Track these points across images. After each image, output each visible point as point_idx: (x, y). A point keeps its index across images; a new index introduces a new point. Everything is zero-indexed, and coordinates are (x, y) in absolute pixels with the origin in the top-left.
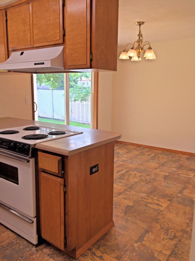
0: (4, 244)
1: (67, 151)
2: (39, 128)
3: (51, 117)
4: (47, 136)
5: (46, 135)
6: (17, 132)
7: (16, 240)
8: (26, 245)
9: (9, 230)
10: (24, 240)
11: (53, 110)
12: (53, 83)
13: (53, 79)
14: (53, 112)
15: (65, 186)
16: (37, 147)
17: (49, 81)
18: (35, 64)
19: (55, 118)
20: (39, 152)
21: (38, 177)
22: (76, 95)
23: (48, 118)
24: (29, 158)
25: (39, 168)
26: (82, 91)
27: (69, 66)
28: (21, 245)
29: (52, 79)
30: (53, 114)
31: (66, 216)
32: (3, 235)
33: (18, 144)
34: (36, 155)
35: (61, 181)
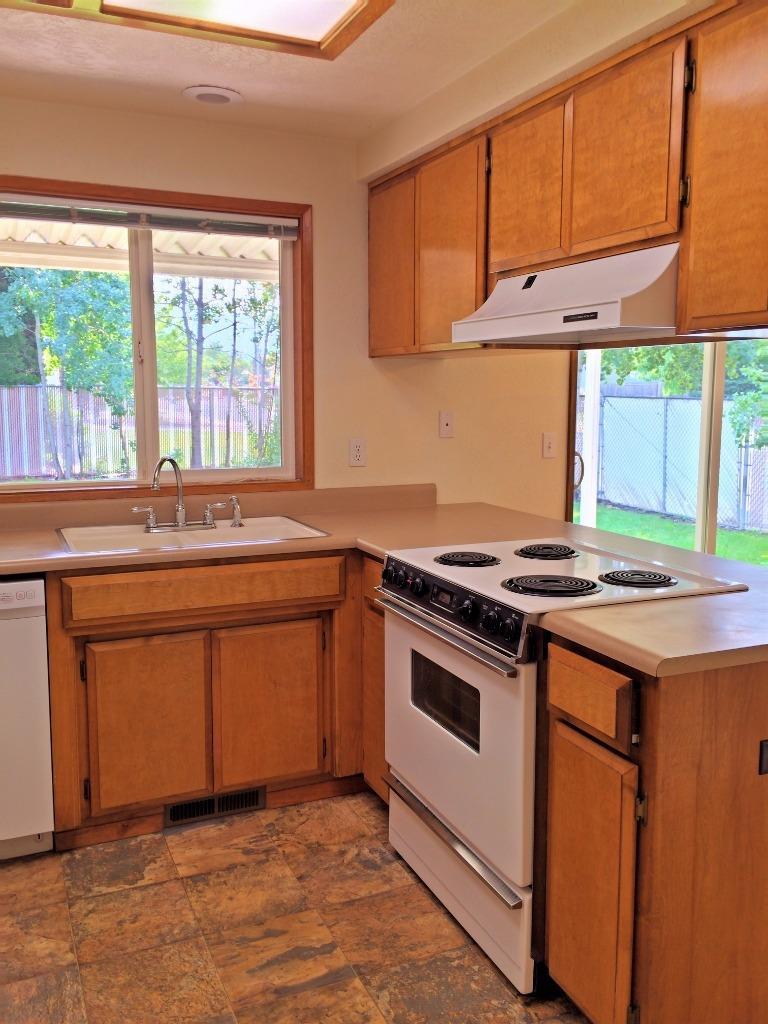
0: (420, 955)
1: (655, 656)
2: (573, 552)
3: (655, 507)
4: (594, 586)
5: (588, 584)
6: (492, 561)
7: (460, 953)
8: (491, 984)
9: (443, 911)
11: (665, 479)
12: (674, 372)
14: (665, 485)
15: (640, 796)
16: (546, 624)
17: (658, 363)
18: (567, 319)
19: (670, 510)
20: (551, 646)
21: (548, 739)
24: (517, 662)
25: (548, 706)
27: (694, 318)
28: (476, 978)
29: (669, 358)
30: (665, 497)
31: (642, 920)
32: (420, 921)
33: (485, 607)
34: (541, 655)
35: (625, 774)
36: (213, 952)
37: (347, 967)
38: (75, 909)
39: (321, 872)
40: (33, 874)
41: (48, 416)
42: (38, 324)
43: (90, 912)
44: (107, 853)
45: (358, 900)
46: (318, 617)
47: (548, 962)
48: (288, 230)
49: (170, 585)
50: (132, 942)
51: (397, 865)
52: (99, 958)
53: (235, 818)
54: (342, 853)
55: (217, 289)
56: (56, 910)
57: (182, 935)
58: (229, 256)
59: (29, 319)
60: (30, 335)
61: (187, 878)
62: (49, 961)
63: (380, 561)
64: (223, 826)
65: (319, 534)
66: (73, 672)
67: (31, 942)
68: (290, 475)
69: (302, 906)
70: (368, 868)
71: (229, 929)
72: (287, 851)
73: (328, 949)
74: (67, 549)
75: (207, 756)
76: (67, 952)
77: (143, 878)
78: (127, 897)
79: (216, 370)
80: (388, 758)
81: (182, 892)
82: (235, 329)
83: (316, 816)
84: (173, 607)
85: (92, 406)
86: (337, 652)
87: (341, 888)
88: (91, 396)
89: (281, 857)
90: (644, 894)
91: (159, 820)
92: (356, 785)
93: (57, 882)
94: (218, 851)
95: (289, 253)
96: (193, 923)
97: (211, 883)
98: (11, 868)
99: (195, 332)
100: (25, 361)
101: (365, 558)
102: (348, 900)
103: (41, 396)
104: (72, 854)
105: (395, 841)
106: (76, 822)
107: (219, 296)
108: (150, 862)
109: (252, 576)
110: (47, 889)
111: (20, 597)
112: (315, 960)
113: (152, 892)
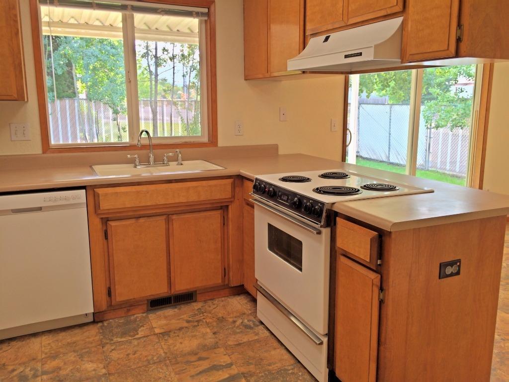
0: (273, 368)
1: (390, 222)
2: (347, 175)
3: (384, 159)
4: (359, 190)
5: (356, 190)
6: (308, 180)
7: (292, 367)
8: (308, 381)
9: (283, 348)
10: (305, 370)
11: (390, 145)
12: (395, 91)
13: (394, 82)
14: (389, 148)
15: (381, 289)
16: (336, 208)
17: (386, 87)
18: (346, 57)
19: (391, 161)
20: (338, 219)
21: (336, 263)
22: (440, 116)
23: (377, 160)
24: (321, 227)
25: (336, 248)
26: (455, 106)
27: (411, 55)
28: (301, 378)
29: (392, 84)
30: (389, 154)
31: (382, 348)
32: (273, 352)
33: (305, 201)
34: (333, 224)
35: (374, 279)
36: (174, 368)
37: (238, 374)
38: (105, 349)
39: (225, 330)
40: (84, 332)
41: (81, 114)
42: (74, 67)
43: (113, 350)
44: (120, 323)
45: (243, 343)
46: (221, 209)
47: (335, 369)
48: (203, 14)
49: (148, 192)
50: (133, 364)
51: (261, 327)
52: (118, 371)
53: (182, 306)
54: (234, 322)
55: (164, 50)
56: (96, 349)
57: (158, 360)
58: (171, 30)
59: (69, 65)
60: (70, 73)
61: (160, 334)
62: (94, 373)
63: (252, 181)
64: (176, 310)
65: (221, 168)
66: (101, 235)
67: (84, 364)
68: (205, 140)
69: (215, 346)
70: (248, 328)
71: (180, 357)
72: (208, 321)
73: (229, 366)
74: (97, 175)
75: (168, 276)
76: (102, 369)
77: (138, 334)
78: (130, 343)
79: (165, 91)
80: (257, 276)
81: (157, 341)
82: (174, 70)
83: (221, 305)
84: (149, 204)
85: (102, 109)
86: (230, 227)
87: (234, 338)
88: (102, 104)
89: (205, 324)
90: (383, 335)
91: (145, 307)
92: (240, 290)
93: (96, 336)
94: (173, 321)
95: (204, 26)
96: (163, 354)
97: (171, 336)
98: (73, 330)
99: (154, 71)
100: (68, 86)
101: (244, 180)
102: (238, 343)
103: (76, 104)
104: (103, 323)
105: (260, 316)
106: (104, 307)
107: (166, 53)
108: (141, 327)
109: (189, 188)
110: (91, 340)
111: (74, 199)
112: (223, 371)
113: (142, 340)
